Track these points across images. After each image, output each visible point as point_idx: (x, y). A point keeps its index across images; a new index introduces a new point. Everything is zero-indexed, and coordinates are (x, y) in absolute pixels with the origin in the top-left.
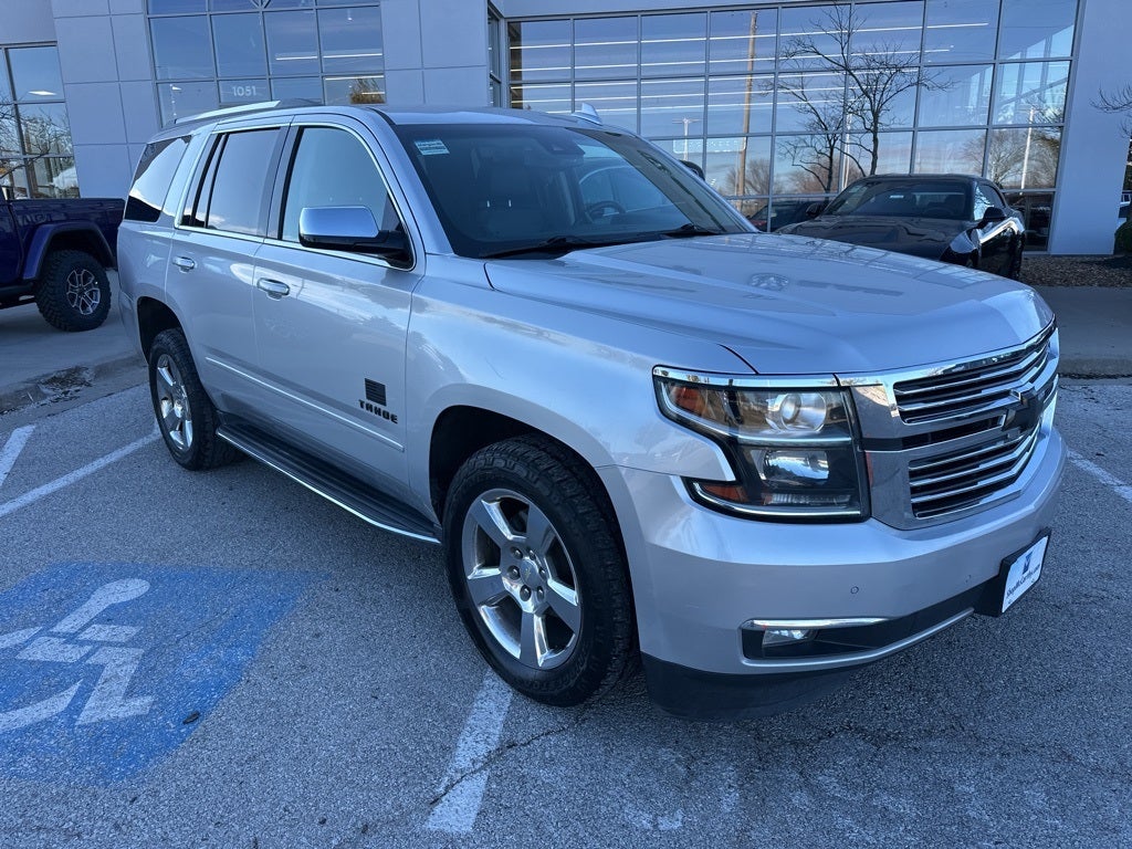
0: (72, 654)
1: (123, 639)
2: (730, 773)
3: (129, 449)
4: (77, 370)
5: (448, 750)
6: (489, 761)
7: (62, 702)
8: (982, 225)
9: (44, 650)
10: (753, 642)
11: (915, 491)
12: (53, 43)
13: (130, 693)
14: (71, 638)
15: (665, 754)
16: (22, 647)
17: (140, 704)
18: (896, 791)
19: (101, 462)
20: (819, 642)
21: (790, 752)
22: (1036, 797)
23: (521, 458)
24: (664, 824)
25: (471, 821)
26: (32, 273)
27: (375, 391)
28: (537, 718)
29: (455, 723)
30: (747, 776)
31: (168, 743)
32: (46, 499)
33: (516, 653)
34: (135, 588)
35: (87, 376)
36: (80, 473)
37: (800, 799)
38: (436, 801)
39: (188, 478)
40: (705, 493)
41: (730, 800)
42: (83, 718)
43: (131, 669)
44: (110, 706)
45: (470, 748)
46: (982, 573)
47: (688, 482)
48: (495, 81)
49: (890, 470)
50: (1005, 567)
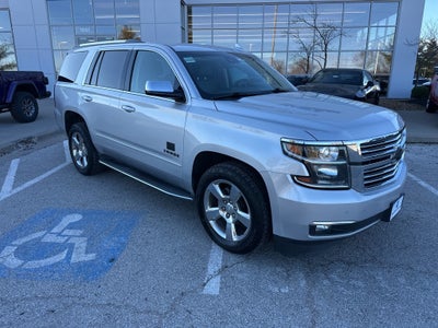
0: (62, 240)
1: (78, 234)
2: (302, 275)
3: (59, 167)
4: (31, 138)
5: (205, 269)
6: (220, 272)
7: (63, 255)
8: (366, 87)
9: (50, 239)
10: (313, 230)
11: (366, 179)
13: (87, 252)
14: (59, 234)
15: (278, 269)
16: (42, 237)
17: (91, 256)
18: (357, 279)
19: (49, 173)
20: (333, 229)
22: (402, 280)
24: (283, 291)
25: (218, 291)
26: (9, 100)
27: (171, 146)
28: (233, 258)
29: (205, 260)
30: (307, 276)
31: (106, 269)
32: (33, 185)
33: (225, 237)
34: (77, 217)
35: (34, 140)
36: (43, 176)
37: (326, 282)
38: (205, 285)
39: (85, 178)
40: (298, 180)
41: (303, 283)
42: (72, 261)
43: (85, 244)
44: (80, 256)
45: (212, 268)
46: (384, 208)
47: (292, 176)
48: (183, 29)
49: (358, 173)
50: (391, 205)
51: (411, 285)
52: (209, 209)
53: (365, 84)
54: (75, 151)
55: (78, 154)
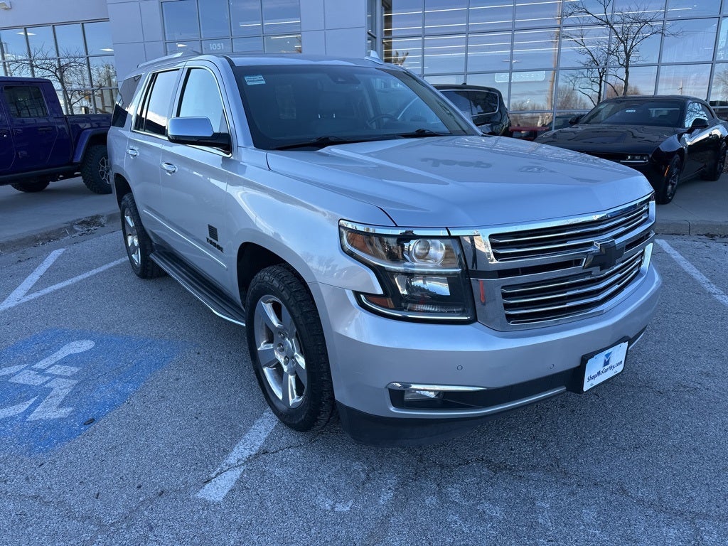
0: (39, 380)
1: (69, 374)
2: (393, 481)
3: (112, 264)
4: (97, 217)
5: (226, 452)
6: (249, 460)
7: (22, 408)
8: (690, 131)
9: (26, 377)
10: (397, 397)
11: (507, 306)
12: (107, 20)
13: (61, 405)
14: (41, 372)
15: (357, 466)
16: (13, 375)
17: (65, 412)
18: (494, 502)
19: (94, 271)
20: (445, 400)
21: (437, 471)
23: (277, 276)
24: (339, 508)
25: (224, 495)
26: (78, 158)
27: (213, 232)
28: (288, 436)
29: (236, 436)
30: (403, 483)
31: (72, 434)
32: (56, 292)
33: (280, 397)
34: (87, 345)
35: (103, 220)
36: (80, 277)
37: (431, 501)
38: (209, 481)
41: (386, 497)
42: (31, 417)
43: (67, 391)
44: (49, 412)
45: (240, 452)
47: (357, 294)
48: (372, 37)
49: (489, 291)
50: (584, 360)
51: (603, 527)
52: (262, 346)
53: (688, 124)
54: (130, 238)
55: (133, 243)
